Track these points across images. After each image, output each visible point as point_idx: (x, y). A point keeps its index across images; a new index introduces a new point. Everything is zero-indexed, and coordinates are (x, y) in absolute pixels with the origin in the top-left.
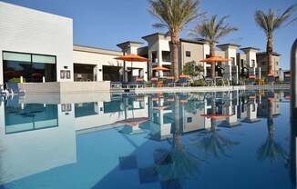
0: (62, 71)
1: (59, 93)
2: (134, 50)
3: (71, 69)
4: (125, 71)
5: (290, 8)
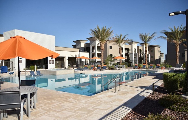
0: (50, 61)
1: (56, 75)
2: (82, 45)
5: (154, 34)
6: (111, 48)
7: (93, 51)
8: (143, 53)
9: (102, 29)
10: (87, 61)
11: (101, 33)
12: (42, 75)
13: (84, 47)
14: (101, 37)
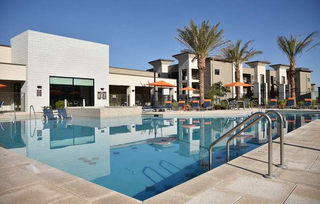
0: (99, 93)
1: (99, 118)
2: (165, 68)
3: (107, 90)
4: (155, 91)
5: (310, 35)
6: (217, 72)
7: (184, 78)
8: (278, 83)
9: (200, 25)
10: (173, 96)
11: (198, 34)
12: (70, 117)
13: (167, 72)
14: (200, 43)
